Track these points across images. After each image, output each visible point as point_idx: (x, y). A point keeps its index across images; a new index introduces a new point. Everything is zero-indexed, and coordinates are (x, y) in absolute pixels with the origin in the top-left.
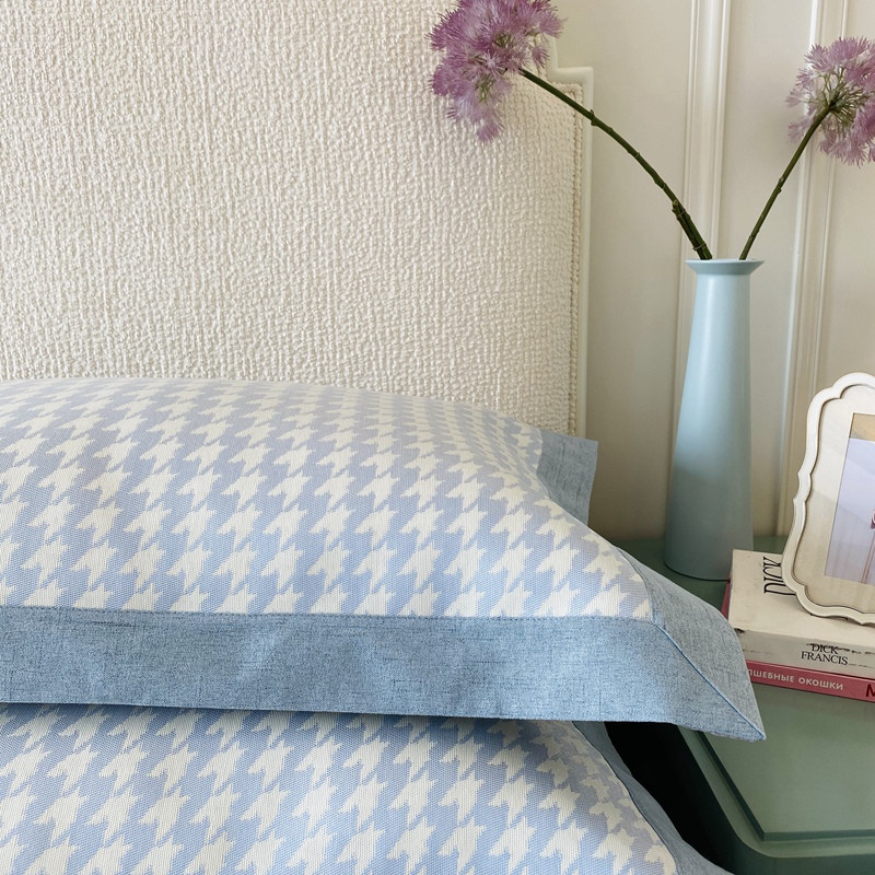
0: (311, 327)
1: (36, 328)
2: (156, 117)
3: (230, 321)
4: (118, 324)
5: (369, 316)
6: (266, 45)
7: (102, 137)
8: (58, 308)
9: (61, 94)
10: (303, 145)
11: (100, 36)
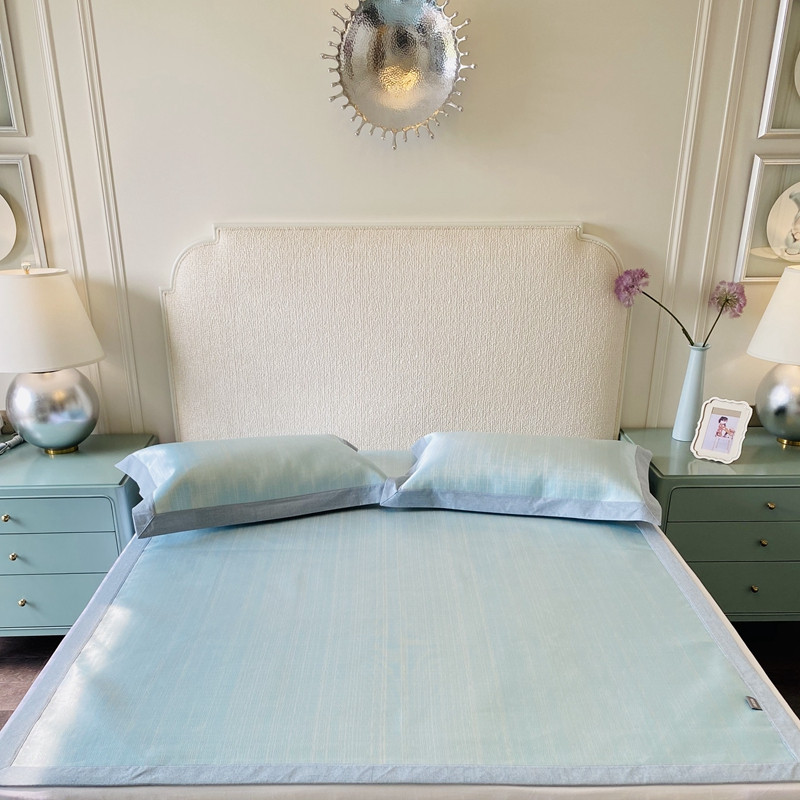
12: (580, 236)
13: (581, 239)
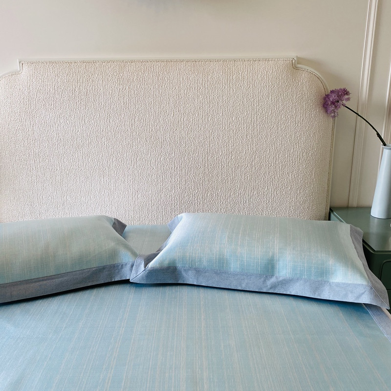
0: (274, 158)
1: (215, 158)
2: (246, 114)
3: (256, 157)
4: (233, 158)
5: (287, 155)
6: (270, 99)
7: (234, 118)
8: (220, 154)
9: (226, 109)
10: (276, 120)
11: (235, 97)
12: (295, 66)
13: (296, 68)
